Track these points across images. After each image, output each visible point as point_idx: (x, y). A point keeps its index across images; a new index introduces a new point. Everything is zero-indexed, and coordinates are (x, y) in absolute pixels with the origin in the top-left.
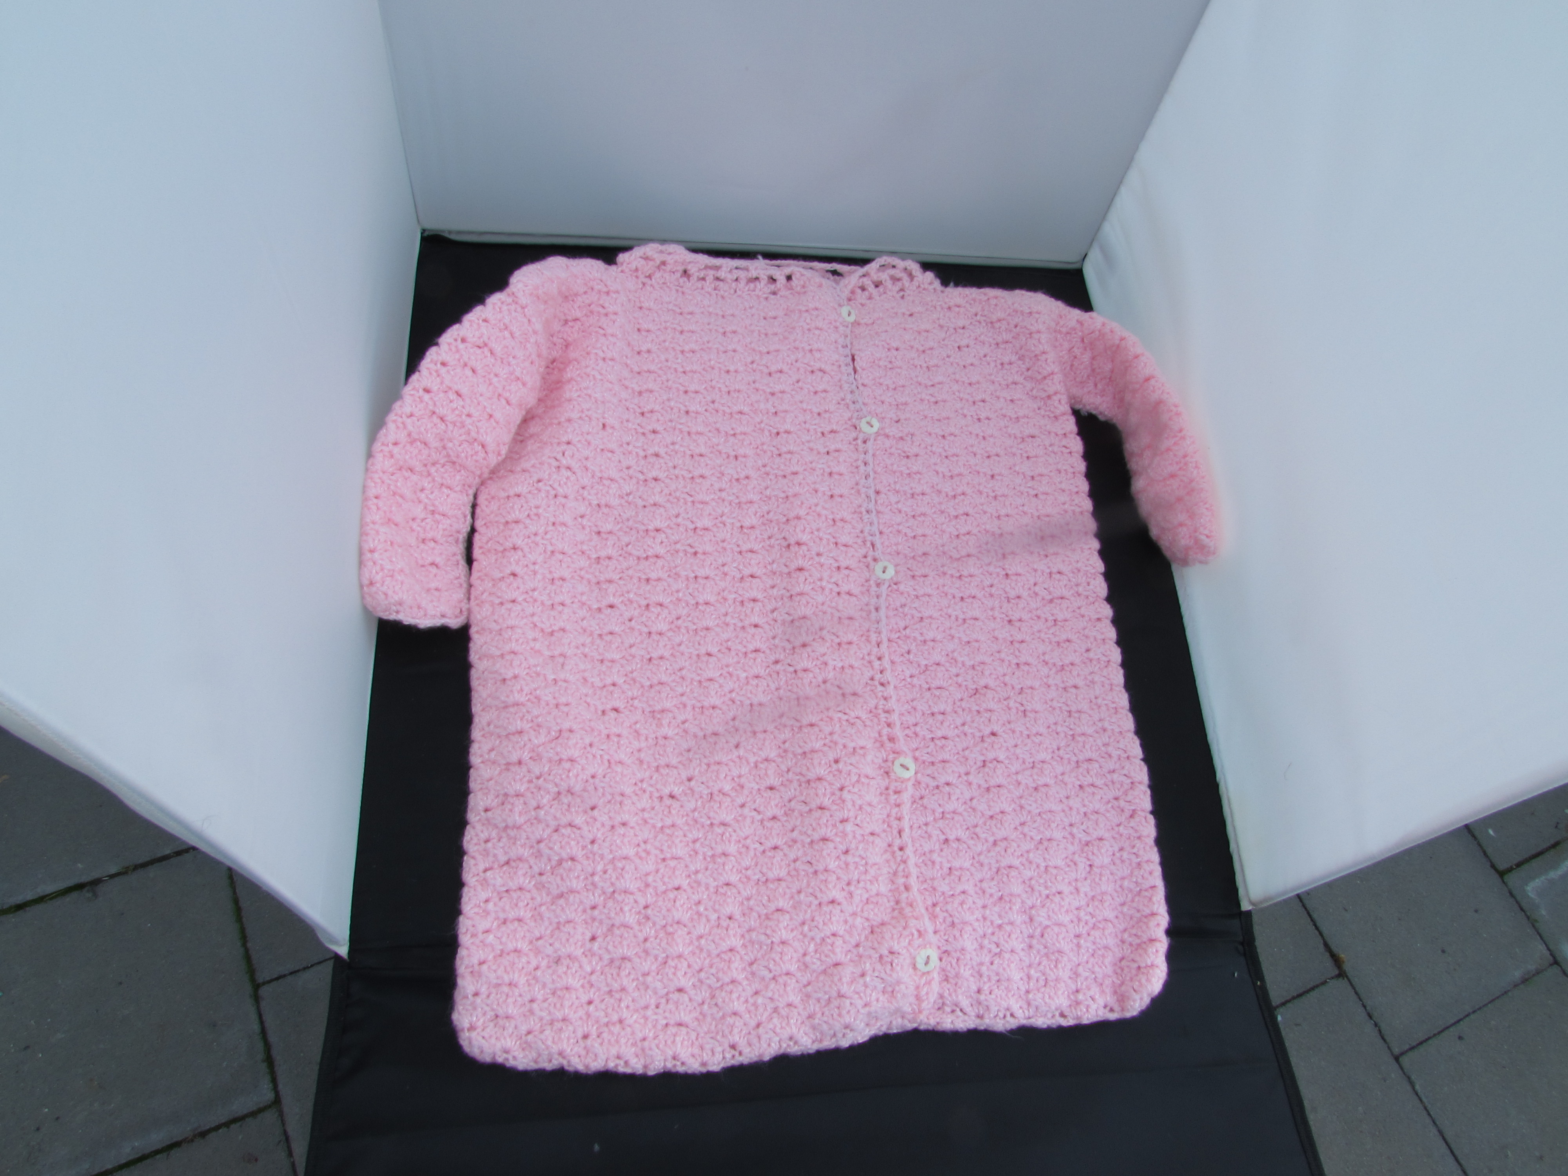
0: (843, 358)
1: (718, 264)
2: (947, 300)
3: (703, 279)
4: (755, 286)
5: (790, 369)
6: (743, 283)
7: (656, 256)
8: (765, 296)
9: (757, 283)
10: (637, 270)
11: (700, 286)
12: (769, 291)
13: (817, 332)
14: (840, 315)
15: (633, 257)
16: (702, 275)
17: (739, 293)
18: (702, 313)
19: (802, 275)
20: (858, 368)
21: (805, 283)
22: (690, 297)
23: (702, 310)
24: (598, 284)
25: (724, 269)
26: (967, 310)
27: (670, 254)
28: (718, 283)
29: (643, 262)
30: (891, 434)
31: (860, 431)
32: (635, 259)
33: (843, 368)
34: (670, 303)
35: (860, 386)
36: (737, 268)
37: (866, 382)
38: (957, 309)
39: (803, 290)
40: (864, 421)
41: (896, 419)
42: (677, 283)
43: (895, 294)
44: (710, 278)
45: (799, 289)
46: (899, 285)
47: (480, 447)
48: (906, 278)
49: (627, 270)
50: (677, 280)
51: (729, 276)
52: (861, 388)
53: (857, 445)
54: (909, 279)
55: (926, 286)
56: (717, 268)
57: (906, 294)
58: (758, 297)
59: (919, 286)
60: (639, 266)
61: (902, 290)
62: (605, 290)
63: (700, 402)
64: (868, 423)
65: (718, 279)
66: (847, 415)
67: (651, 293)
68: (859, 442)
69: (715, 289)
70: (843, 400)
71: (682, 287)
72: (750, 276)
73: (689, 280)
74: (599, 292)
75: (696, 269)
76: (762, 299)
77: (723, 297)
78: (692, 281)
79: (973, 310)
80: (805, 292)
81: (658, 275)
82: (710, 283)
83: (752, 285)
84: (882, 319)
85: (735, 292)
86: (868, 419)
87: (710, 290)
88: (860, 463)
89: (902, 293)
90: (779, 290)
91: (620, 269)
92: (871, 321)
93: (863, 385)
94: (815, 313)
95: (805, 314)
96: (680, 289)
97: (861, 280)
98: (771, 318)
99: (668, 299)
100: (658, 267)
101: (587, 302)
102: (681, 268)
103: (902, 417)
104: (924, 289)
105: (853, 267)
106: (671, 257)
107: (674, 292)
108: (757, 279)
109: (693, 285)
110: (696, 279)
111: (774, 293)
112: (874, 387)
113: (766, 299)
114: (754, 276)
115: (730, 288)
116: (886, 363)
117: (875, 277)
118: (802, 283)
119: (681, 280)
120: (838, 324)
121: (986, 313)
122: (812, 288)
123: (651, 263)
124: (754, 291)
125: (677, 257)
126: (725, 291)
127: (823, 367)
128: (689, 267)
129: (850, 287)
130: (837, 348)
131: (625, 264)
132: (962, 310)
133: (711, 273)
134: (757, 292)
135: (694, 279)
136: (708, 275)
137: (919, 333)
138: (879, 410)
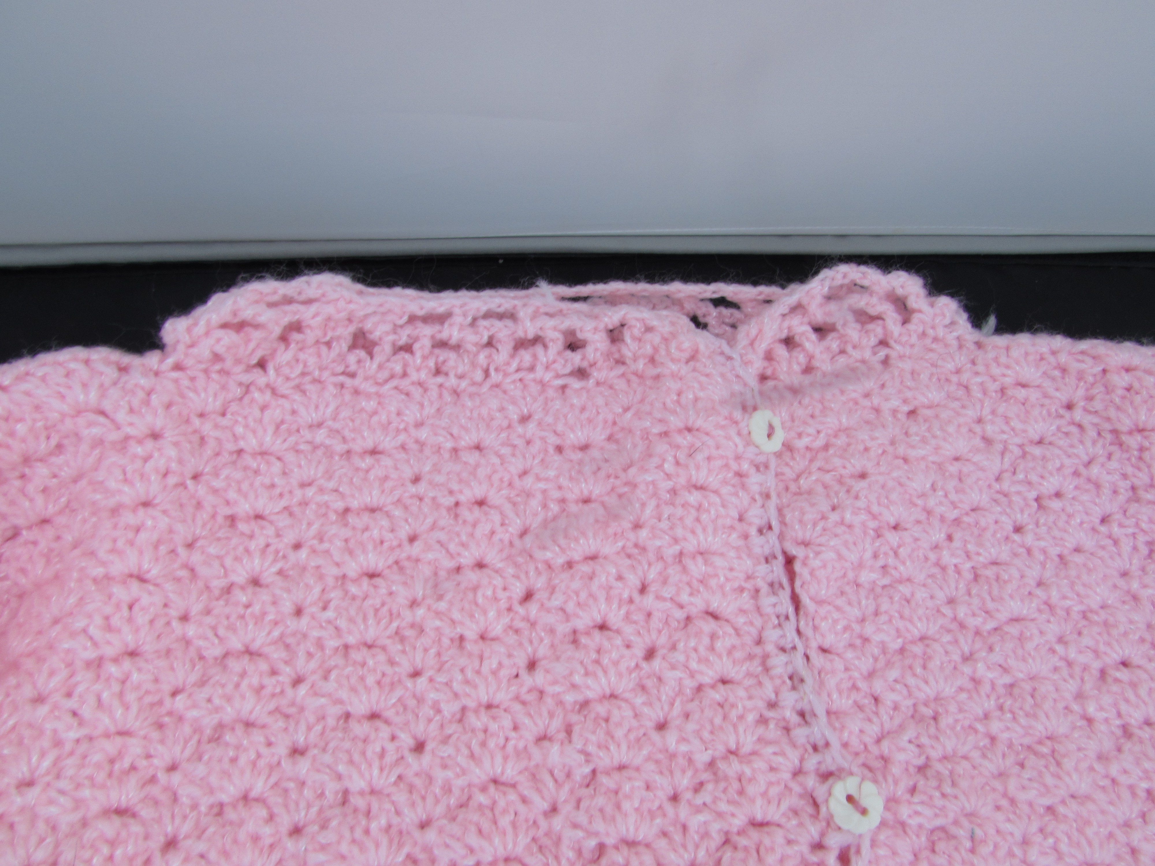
0: (763, 569)
1: (441, 310)
2: (996, 371)
3: (408, 348)
4: (535, 357)
5: (627, 617)
6: (502, 355)
7: (267, 316)
8: (560, 382)
9: (539, 349)
10: (217, 357)
11: (398, 368)
12: (568, 369)
13: (694, 497)
14: (749, 442)
15: (200, 329)
16: (403, 340)
17: (495, 377)
18: (403, 447)
19: (649, 329)
20: (805, 600)
21: (656, 349)
22: (372, 404)
23: (402, 437)
24: (90, 424)
25: (458, 319)
26: (1046, 396)
27: (309, 302)
28: (443, 354)
29: (229, 337)
32: (207, 334)
33: (767, 601)
34: (320, 425)
35: (814, 654)
36: (488, 315)
37: (829, 641)
38: (1022, 393)
39: (652, 371)
42: (340, 369)
43: (867, 354)
44: (422, 346)
45: (640, 365)
46: (877, 330)
48: (892, 316)
49: (189, 362)
50: (342, 358)
51: (471, 338)
52: (817, 659)
54: (898, 318)
55: (941, 332)
56: (442, 319)
57: (893, 354)
58: (543, 385)
59: (924, 334)
60: (220, 349)
61: (883, 343)
62: (114, 436)
63: (382, 754)
65: (442, 344)
67: (263, 408)
68: (829, 855)
69: (438, 372)
70: (772, 705)
71: (353, 375)
72: (520, 334)
73: (371, 355)
74: (99, 443)
75: (388, 327)
76: (551, 393)
77: (456, 393)
78: (379, 359)
79: (1063, 397)
80: (657, 378)
81: (284, 356)
82: (425, 358)
83: (526, 356)
84: (846, 430)
85: (487, 373)
87: (423, 375)
89: (883, 353)
90: (593, 365)
91: (170, 361)
92: (820, 442)
93: (824, 650)
94: (685, 440)
95: (661, 447)
96: (348, 381)
97: (786, 324)
98: (574, 447)
99: (314, 417)
100: (284, 338)
101: (65, 473)
102: (347, 332)
104: (935, 339)
105: (765, 290)
106: (313, 308)
107: (332, 390)
108: (537, 340)
109: (380, 367)
110: (388, 348)
111: (581, 373)
112: (850, 655)
113: (564, 388)
114: (531, 335)
115: (474, 365)
116: (874, 576)
117: (819, 316)
118: (648, 349)
119: (352, 359)
120: (745, 466)
121: (1097, 405)
122: (674, 367)
123: (256, 335)
124: (532, 369)
125: (329, 310)
126: (461, 377)
127: (714, 605)
128: (368, 325)
129: (762, 346)
130: (746, 537)
131: (181, 348)
132: (1034, 395)
133: (427, 331)
134: (539, 372)
135: (385, 348)
136: (416, 339)
137: (940, 466)
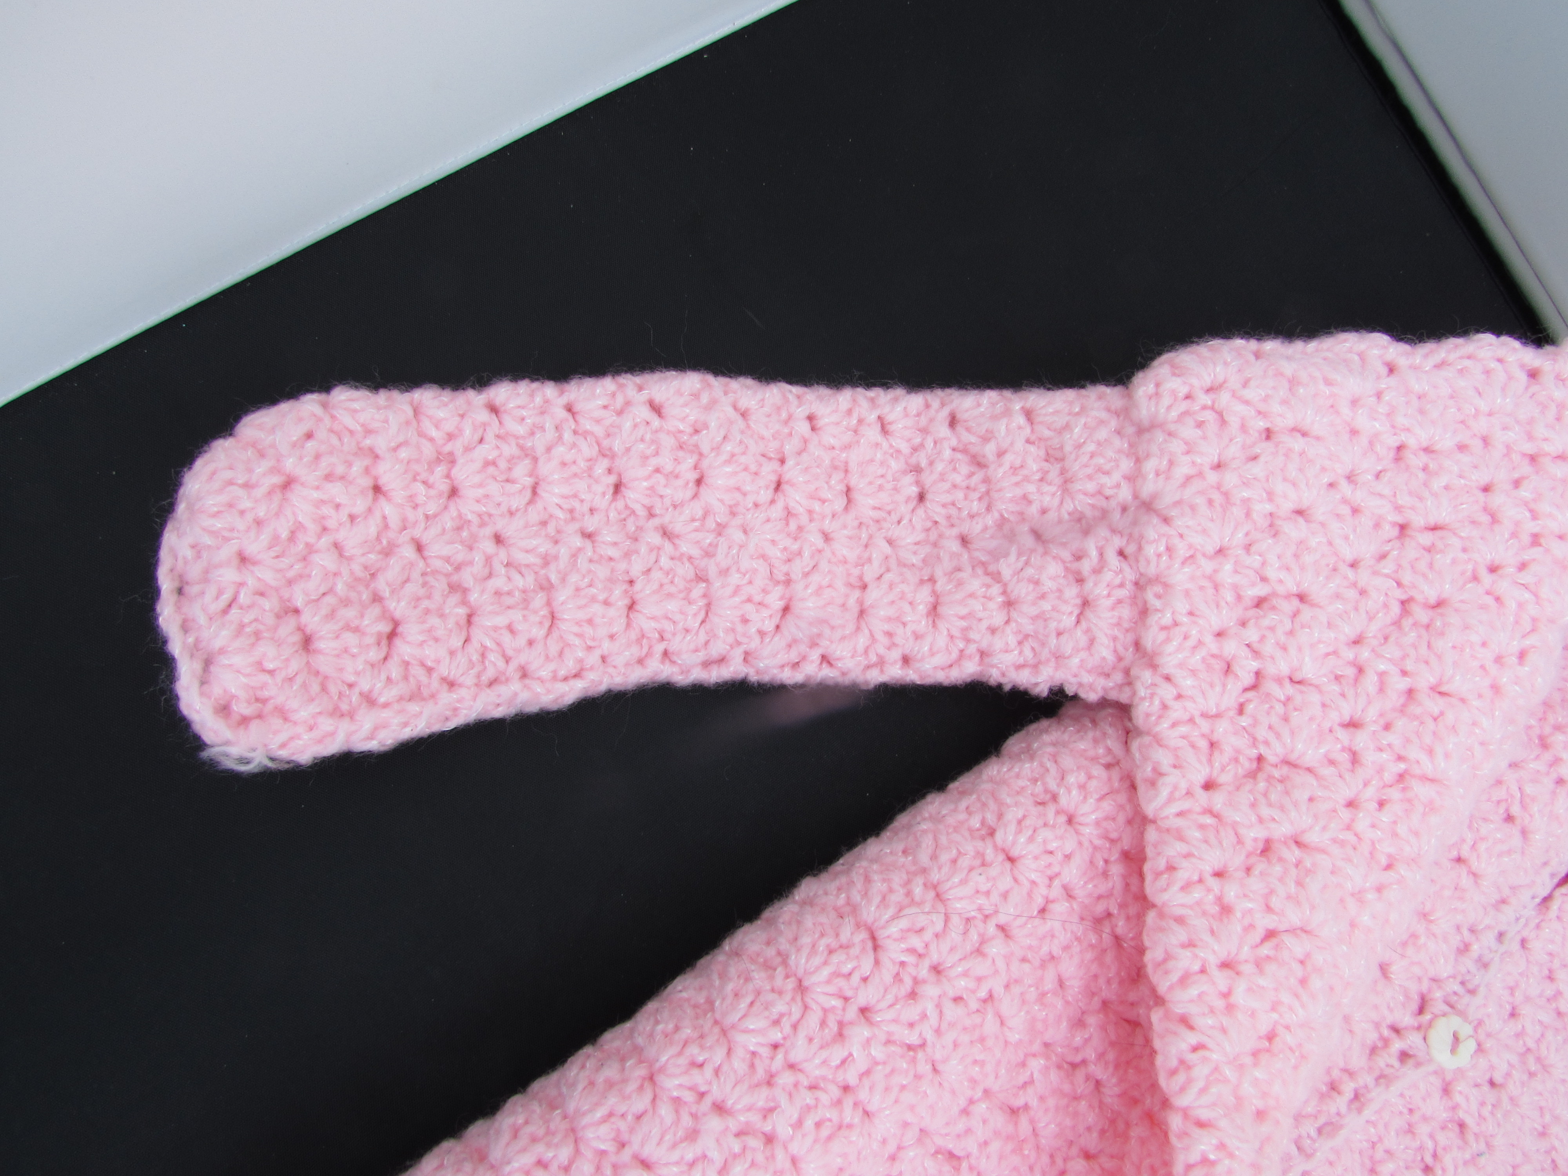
30: (1458, 1098)
31: (1423, 1029)
40: (1454, 1022)
41: (1498, 1078)
47: (780, 604)
53: (1386, 1042)
64: (1456, 1038)
66: (1444, 969)
68: (1397, 1045)
86: (1466, 1030)
88: (1348, 1088)
103: (1513, 1088)
112: (1535, 969)
138: (1495, 1024)
